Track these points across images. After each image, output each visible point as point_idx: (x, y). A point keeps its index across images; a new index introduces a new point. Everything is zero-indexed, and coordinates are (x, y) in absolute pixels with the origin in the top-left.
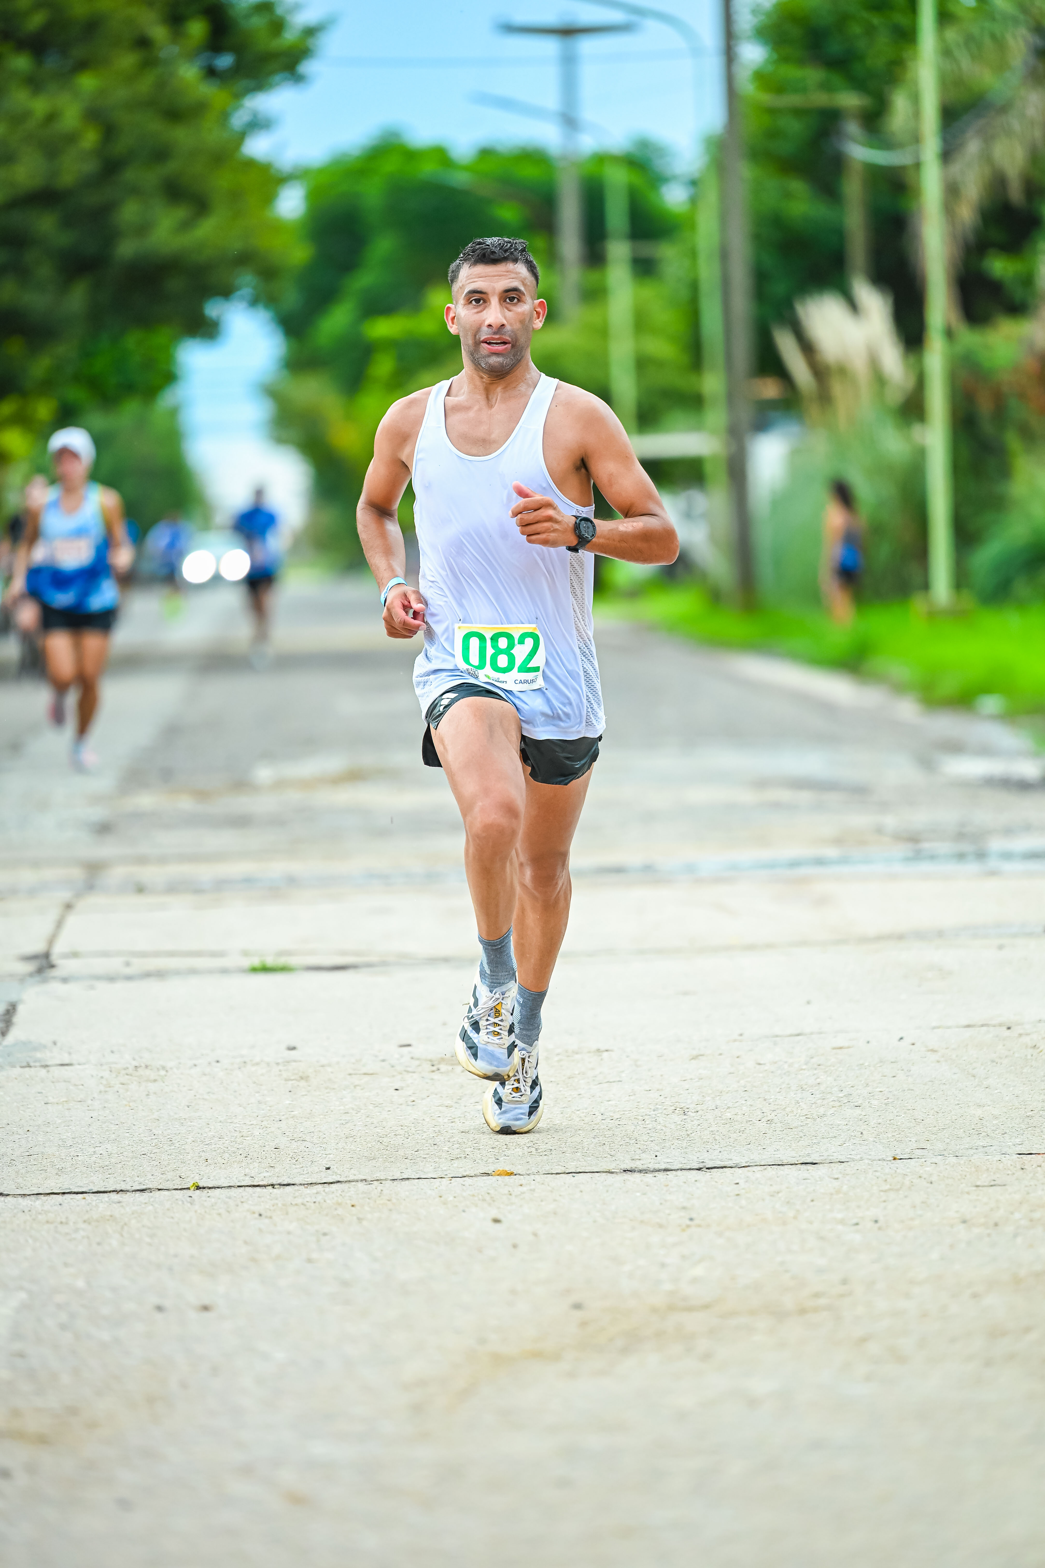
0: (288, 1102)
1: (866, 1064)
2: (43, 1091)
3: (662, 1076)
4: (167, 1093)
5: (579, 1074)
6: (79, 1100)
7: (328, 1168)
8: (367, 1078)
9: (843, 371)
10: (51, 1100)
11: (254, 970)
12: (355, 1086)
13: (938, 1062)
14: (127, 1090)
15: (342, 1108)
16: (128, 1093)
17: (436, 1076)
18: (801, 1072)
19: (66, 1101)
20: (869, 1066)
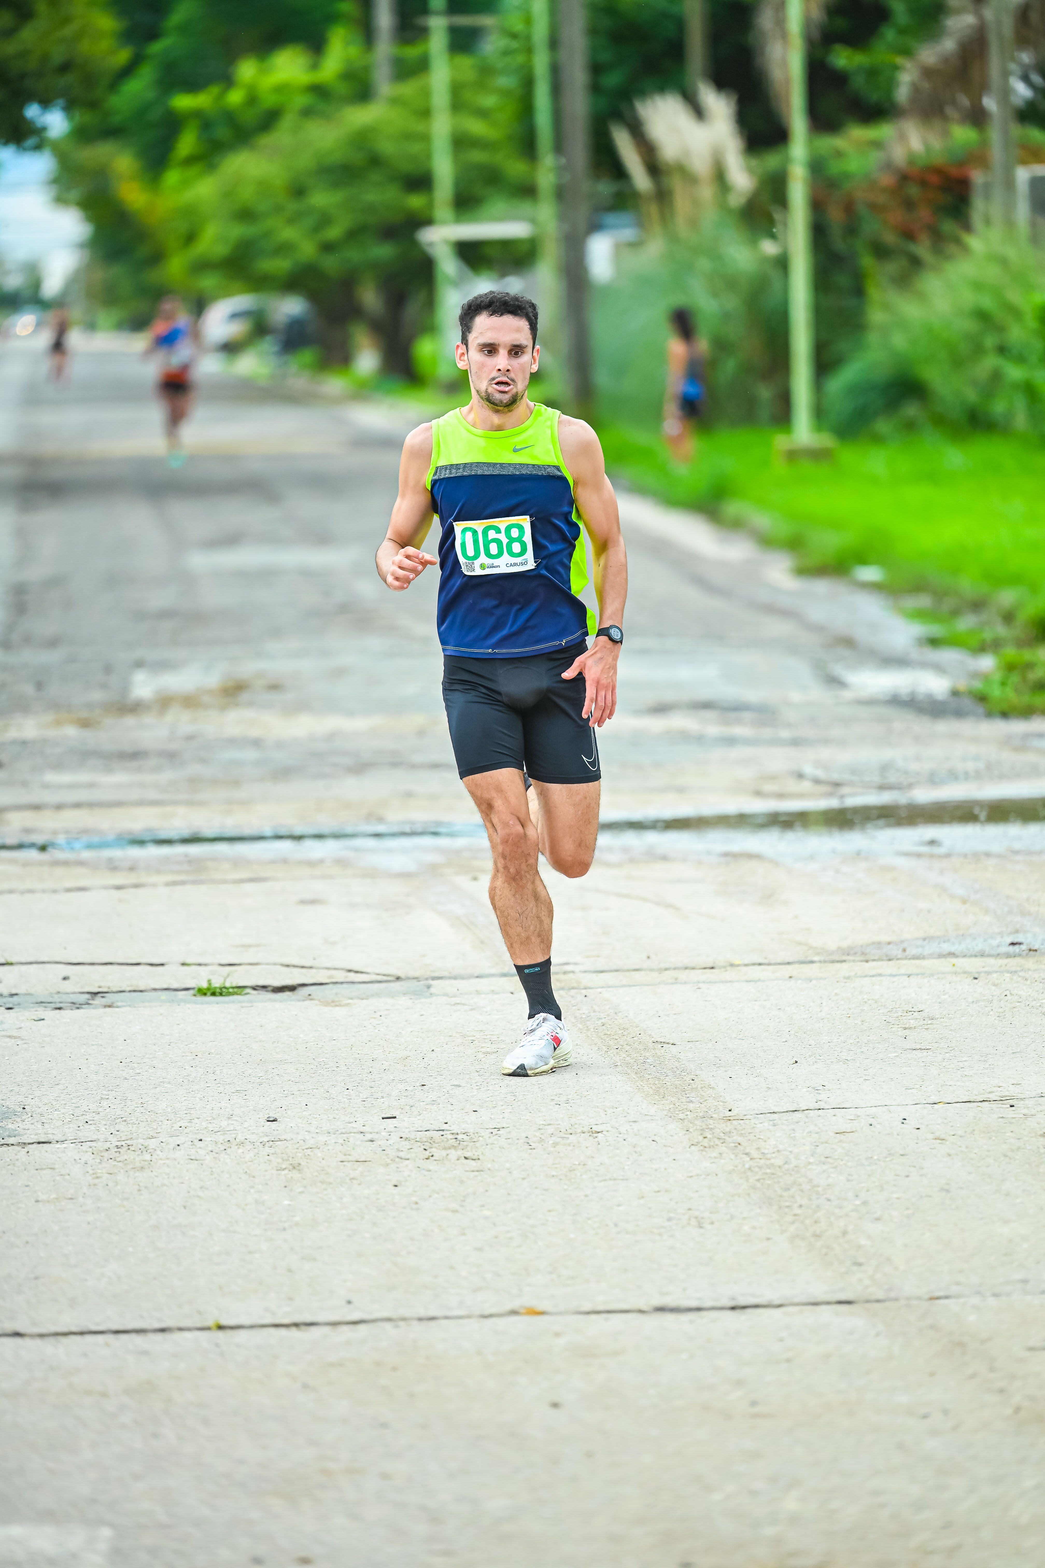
0: (286, 1202)
1: (875, 1157)
2: (30, 1183)
3: (665, 1169)
4: (158, 1187)
5: (579, 1164)
6: (70, 1196)
7: (349, 1302)
8: (361, 1168)
9: (683, 170)
10: (42, 1197)
11: (202, 992)
12: (352, 1179)
13: (949, 1155)
14: (117, 1183)
15: (344, 1212)
16: (119, 1187)
17: (431, 1165)
18: (810, 1167)
19: (57, 1199)
20: (879, 1160)
